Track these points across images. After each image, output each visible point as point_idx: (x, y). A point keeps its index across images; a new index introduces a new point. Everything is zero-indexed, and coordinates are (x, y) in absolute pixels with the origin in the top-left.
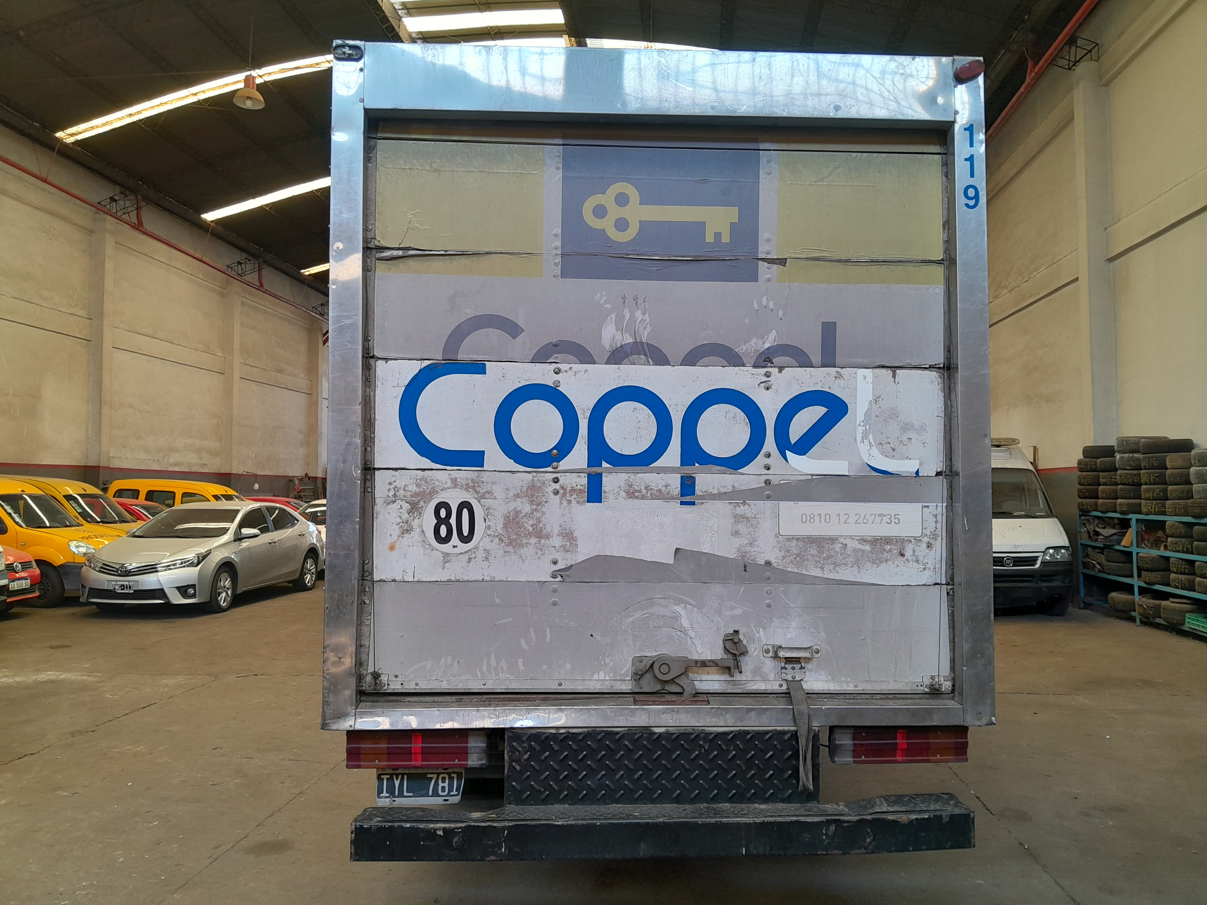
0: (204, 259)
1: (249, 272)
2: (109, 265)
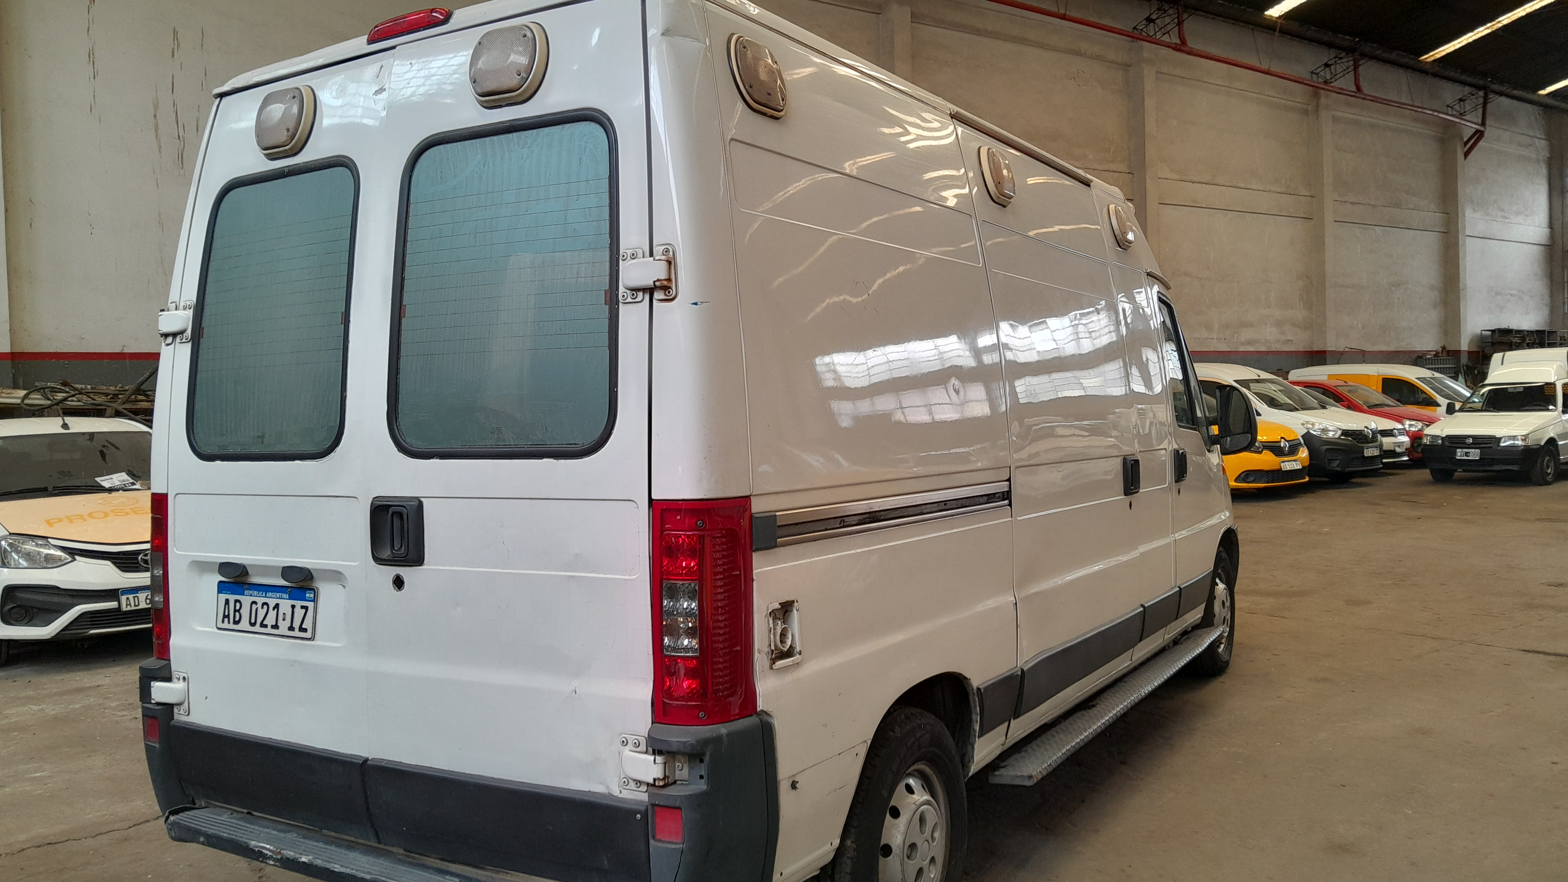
0: (1273, 69)
1: (1341, 75)
2: (1150, 103)
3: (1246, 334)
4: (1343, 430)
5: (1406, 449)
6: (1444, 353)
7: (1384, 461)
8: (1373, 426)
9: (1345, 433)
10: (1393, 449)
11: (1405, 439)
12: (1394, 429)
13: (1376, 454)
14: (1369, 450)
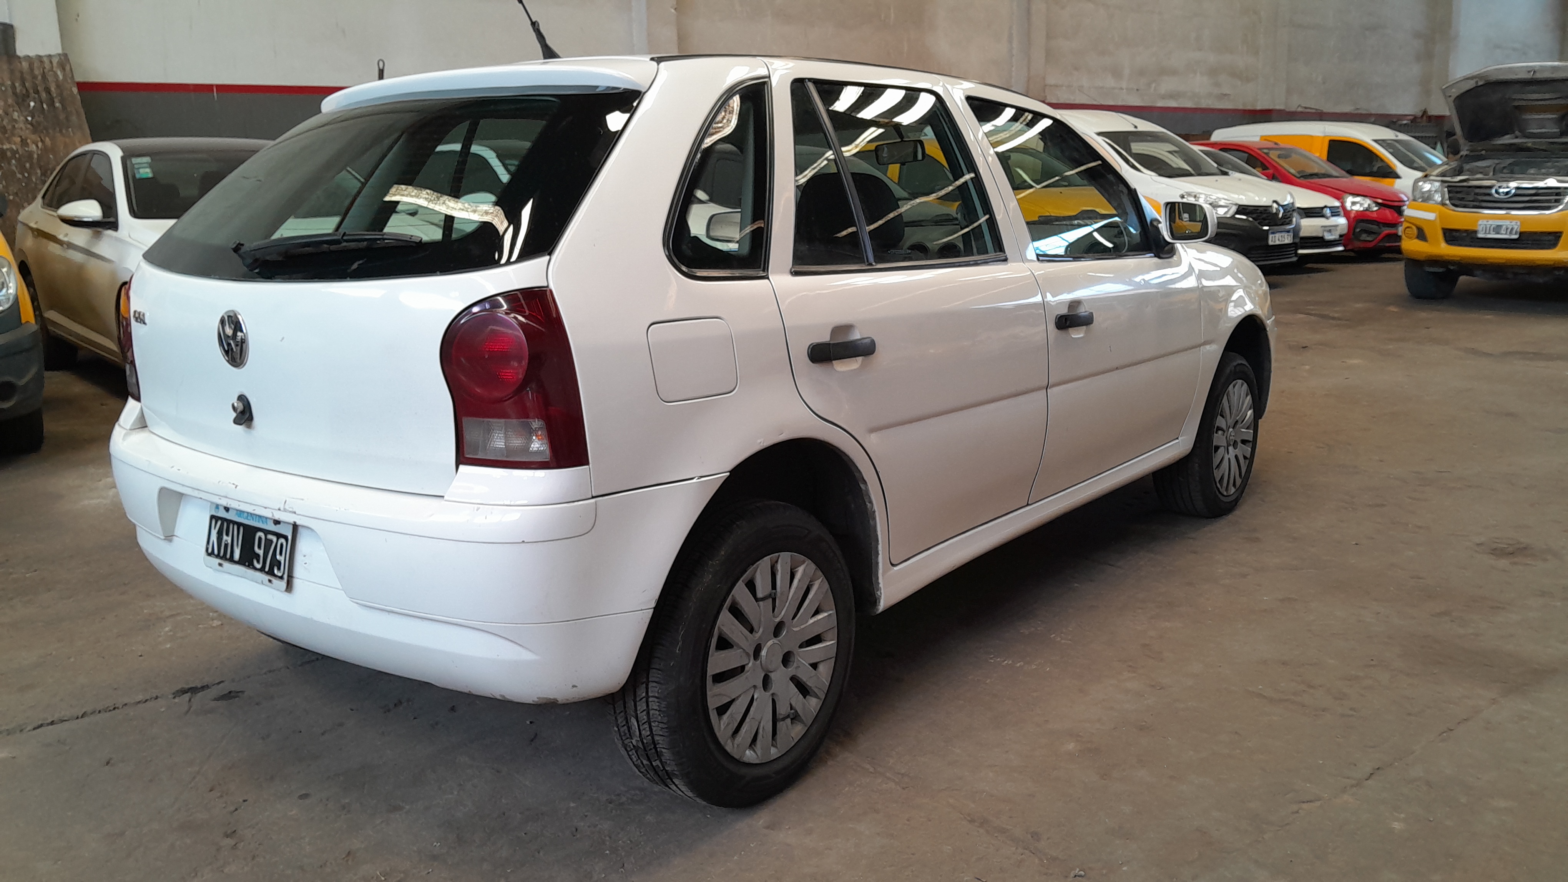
3: (1168, 85)
4: (1240, 206)
5: (1341, 236)
6: (1425, 118)
7: (1300, 251)
8: (1288, 200)
9: (1242, 209)
10: (1321, 235)
11: (1342, 221)
12: (1326, 207)
13: (1287, 242)
14: (1277, 235)
